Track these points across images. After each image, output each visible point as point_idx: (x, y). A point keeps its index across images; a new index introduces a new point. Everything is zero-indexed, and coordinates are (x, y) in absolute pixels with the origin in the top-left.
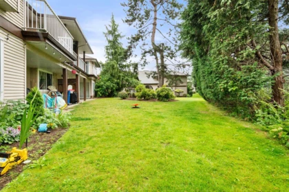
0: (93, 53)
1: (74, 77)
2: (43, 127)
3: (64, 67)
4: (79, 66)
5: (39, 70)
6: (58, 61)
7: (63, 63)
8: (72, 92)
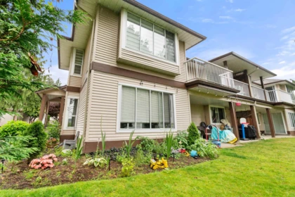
0: (275, 75)
1: (249, 109)
2: (194, 152)
3: (229, 100)
4: (253, 96)
5: (210, 106)
6: (222, 97)
7: (227, 97)
8: (246, 125)
